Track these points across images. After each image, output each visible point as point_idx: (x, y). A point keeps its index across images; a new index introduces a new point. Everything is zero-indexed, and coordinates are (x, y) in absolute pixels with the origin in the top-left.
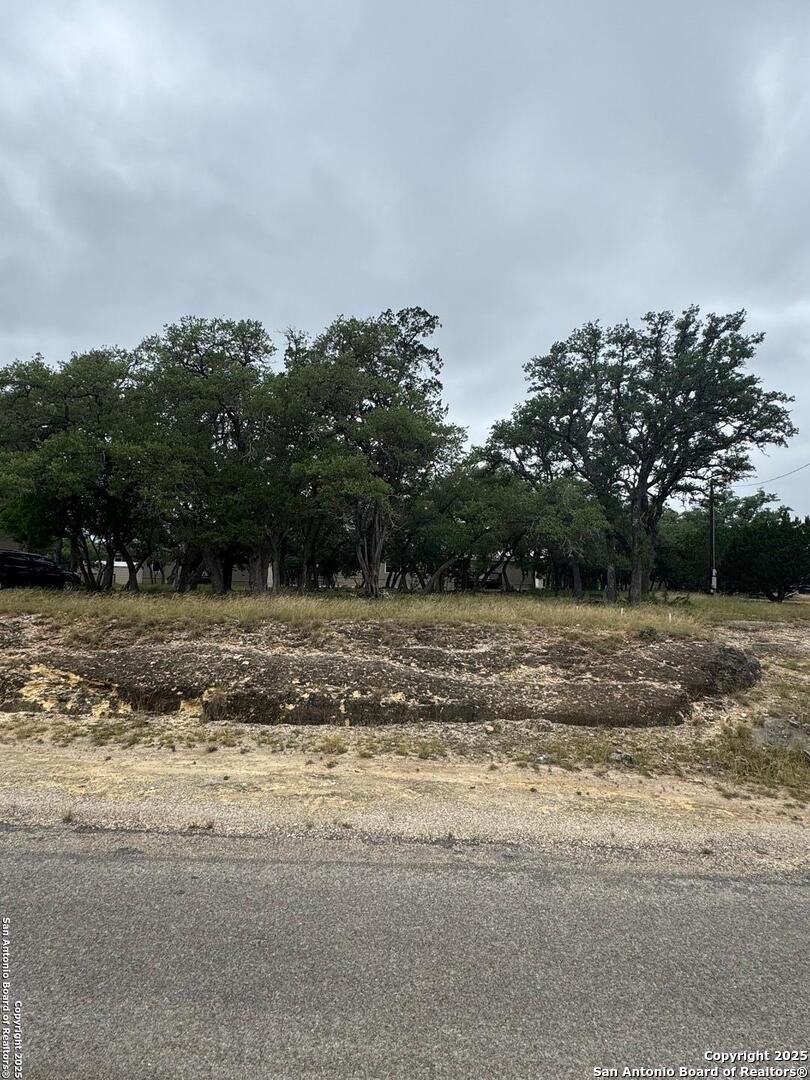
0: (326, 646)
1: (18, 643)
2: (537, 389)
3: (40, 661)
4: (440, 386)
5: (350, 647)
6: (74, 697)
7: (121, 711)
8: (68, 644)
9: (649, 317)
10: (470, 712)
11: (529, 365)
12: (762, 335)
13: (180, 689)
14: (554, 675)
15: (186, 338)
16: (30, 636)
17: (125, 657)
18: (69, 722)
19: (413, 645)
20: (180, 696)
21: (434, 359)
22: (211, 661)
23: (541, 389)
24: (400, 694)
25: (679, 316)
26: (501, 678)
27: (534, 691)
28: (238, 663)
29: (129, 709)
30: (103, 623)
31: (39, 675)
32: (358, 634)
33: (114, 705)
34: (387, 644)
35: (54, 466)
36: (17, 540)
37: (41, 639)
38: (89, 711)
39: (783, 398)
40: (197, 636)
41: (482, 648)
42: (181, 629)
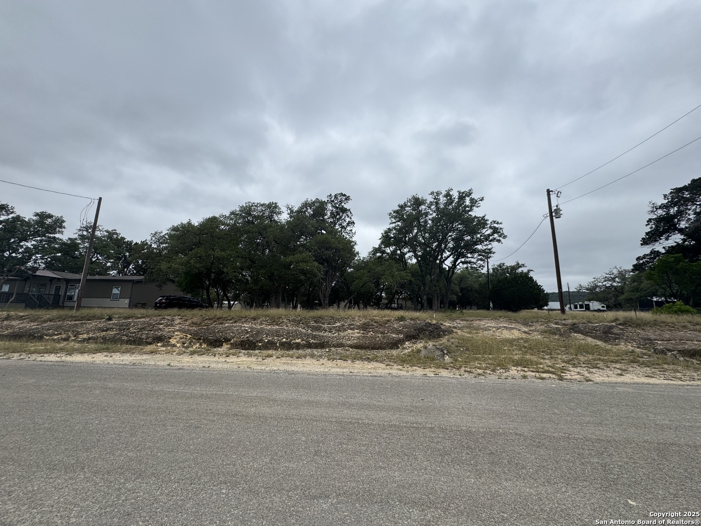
0: (280, 325)
1: (172, 325)
2: (393, 223)
3: (178, 331)
4: (354, 223)
5: (289, 325)
6: (188, 342)
7: (203, 347)
8: (189, 325)
9: (432, 193)
10: (322, 345)
11: (391, 213)
12: (483, 198)
13: (224, 339)
14: (358, 333)
15: (247, 210)
16: (176, 323)
17: (208, 329)
18: (184, 350)
19: (312, 323)
20: (223, 341)
21: (349, 213)
22: (237, 330)
23: (395, 223)
24: (300, 340)
25: (444, 193)
26: (339, 334)
27: (349, 338)
28: (246, 330)
29: (206, 346)
30: (203, 318)
31: (177, 335)
32: (294, 320)
33: (201, 345)
34: (303, 324)
35: (192, 261)
36: (182, 291)
37: (180, 324)
38: (192, 347)
39: (498, 223)
40: (235, 322)
41: (338, 324)
42: (230, 320)
